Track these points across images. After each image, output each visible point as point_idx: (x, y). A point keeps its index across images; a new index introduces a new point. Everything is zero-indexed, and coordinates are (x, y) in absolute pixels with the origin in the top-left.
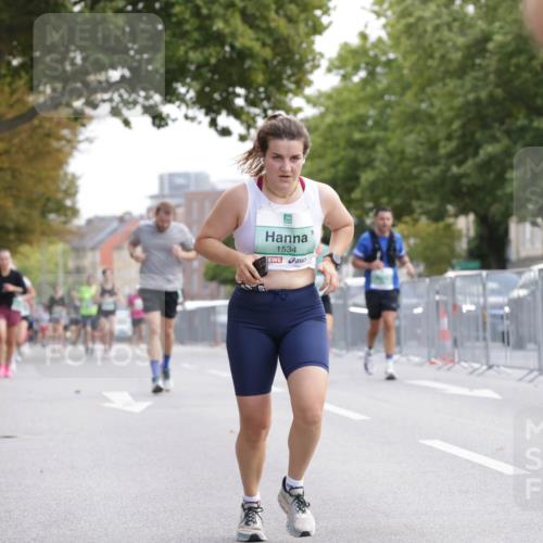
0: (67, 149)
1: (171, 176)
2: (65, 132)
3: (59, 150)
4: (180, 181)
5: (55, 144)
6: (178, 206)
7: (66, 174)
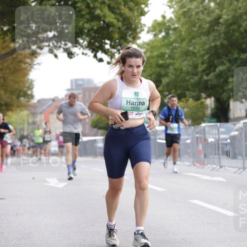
0: (29, 68)
1: (76, 80)
2: (28, 60)
3: (25, 69)
4: (80, 82)
5: (23, 66)
6: (80, 94)
7: (28, 80)
